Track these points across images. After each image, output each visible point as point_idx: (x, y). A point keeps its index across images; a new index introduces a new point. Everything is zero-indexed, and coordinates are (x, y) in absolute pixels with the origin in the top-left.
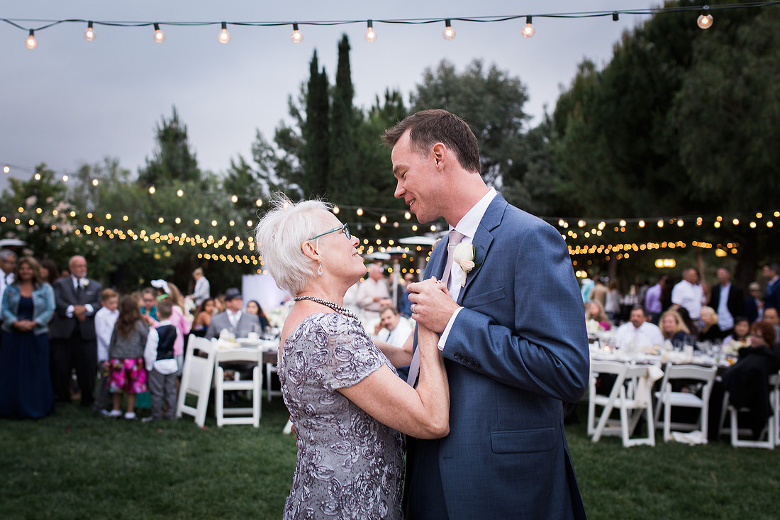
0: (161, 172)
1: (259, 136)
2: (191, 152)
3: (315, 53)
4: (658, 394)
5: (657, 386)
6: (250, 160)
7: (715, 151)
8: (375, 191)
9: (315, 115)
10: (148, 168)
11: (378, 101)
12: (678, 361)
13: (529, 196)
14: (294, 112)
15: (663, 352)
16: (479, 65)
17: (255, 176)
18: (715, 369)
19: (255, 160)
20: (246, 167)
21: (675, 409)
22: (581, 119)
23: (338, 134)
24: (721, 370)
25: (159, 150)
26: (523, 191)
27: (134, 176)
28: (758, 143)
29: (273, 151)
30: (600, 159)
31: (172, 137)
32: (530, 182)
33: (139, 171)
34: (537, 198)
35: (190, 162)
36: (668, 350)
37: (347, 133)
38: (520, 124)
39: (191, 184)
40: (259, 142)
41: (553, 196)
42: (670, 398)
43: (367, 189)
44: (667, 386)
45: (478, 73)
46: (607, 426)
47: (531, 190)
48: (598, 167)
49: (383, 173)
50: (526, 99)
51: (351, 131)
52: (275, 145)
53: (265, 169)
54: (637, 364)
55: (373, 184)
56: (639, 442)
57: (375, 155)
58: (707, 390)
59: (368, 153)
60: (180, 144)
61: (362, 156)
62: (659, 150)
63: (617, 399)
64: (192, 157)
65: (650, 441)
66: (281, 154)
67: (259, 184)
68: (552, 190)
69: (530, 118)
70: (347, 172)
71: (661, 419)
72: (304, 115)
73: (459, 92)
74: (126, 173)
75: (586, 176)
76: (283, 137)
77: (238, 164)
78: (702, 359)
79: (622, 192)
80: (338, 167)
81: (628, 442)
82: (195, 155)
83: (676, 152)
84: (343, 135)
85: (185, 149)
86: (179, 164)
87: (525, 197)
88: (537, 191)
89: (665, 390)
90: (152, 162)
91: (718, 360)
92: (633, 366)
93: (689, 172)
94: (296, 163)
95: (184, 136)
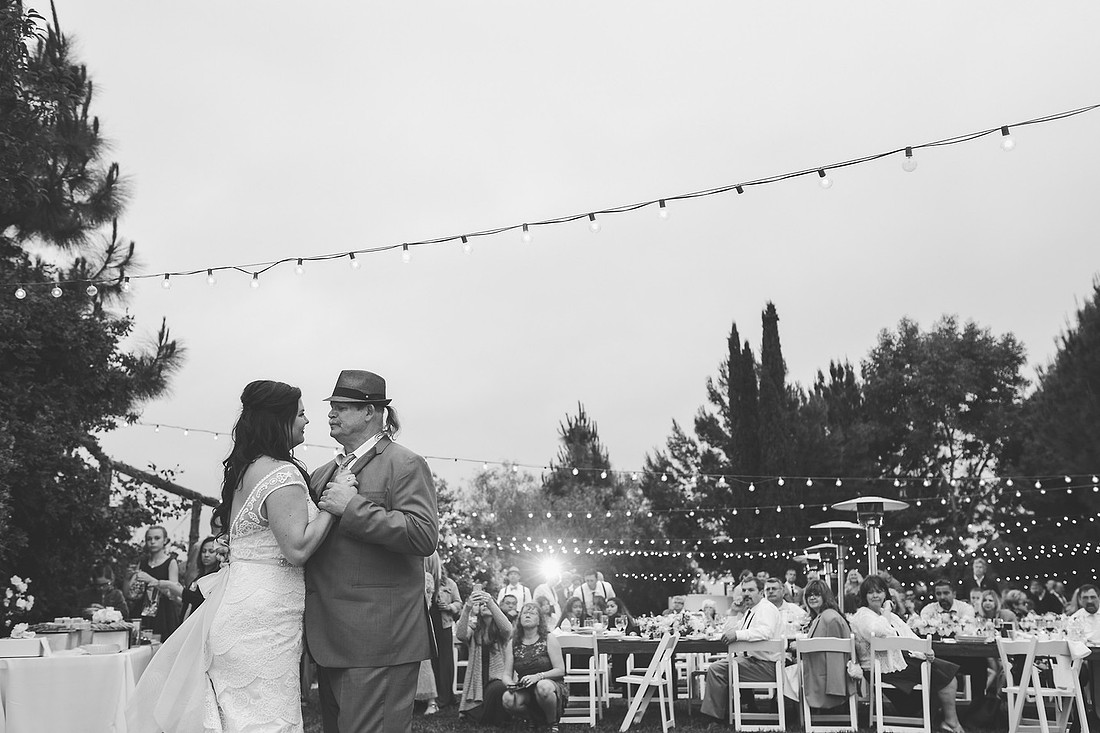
1: (676, 429)
2: (603, 453)
3: (734, 327)
6: (668, 455)
11: (821, 377)
14: (715, 397)
16: (951, 322)
17: (675, 474)
19: (675, 457)
20: (664, 463)
25: (565, 452)
29: (694, 445)
31: (579, 437)
35: (601, 463)
38: (1015, 391)
40: (676, 435)
45: (950, 331)
50: (1020, 361)
51: (786, 415)
52: (695, 437)
53: (687, 467)
57: (820, 441)
59: (808, 438)
60: (589, 445)
66: (703, 447)
67: (681, 483)
69: (1026, 383)
72: (726, 400)
73: (925, 358)
76: (705, 426)
77: (654, 460)
85: (595, 450)
90: (557, 467)
94: (722, 457)
95: (594, 435)
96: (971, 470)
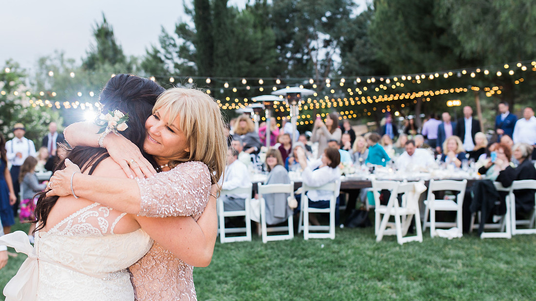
0: (97, 59)
1: (163, 31)
2: (118, 43)
4: (426, 202)
5: (424, 196)
6: (159, 47)
7: (476, 22)
8: (248, 64)
9: (201, 13)
10: (88, 58)
12: (441, 177)
13: (357, 63)
15: (431, 171)
17: (163, 58)
18: (465, 182)
19: (162, 47)
20: (157, 52)
21: (438, 213)
22: (386, 5)
23: (219, 25)
24: (470, 183)
25: (96, 44)
26: (353, 60)
27: (79, 63)
28: (504, 15)
29: (174, 40)
30: (400, 32)
31: (104, 34)
32: (357, 53)
33: (82, 59)
34: (363, 64)
35: (117, 51)
36: (435, 169)
37: (225, 24)
38: (351, 10)
39: (117, 66)
40: (163, 35)
41: (374, 61)
42: (434, 205)
43: (243, 63)
44: (431, 196)
46: (387, 228)
47: (358, 58)
48: (398, 38)
49: (253, 51)
51: (228, 22)
52: (175, 36)
53: (170, 53)
54: (409, 181)
55: (247, 59)
56: (410, 239)
57: (247, 38)
58: (461, 197)
59: (241, 37)
60: (109, 39)
61: (238, 40)
62: (440, 24)
63: (392, 208)
64: (119, 48)
65: (419, 237)
66: (180, 41)
67: (166, 63)
68: (373, 58)
69: (358, 6)
70: (227, 52)
71: (429, 220)
74: (72, 61)
75: (390, 46)
76: (182, 30)
77: (151, 51)
78: (459, 174)
79: (416, 55)
80: (220, 49)
81: (401, 240)
82: (121, 46)
83: (450, 25)
84: (222, 26)
85: (113, 42)
86: (110, 53)
87: (355, 64)
88: (362, 59)
89: (430, 199)
90: (91, 53)
91: (471, 175)
92: (405, 183)
93: (460, 38)
94: (192, 47)
95: (112, 33)
96: (327, 54)
